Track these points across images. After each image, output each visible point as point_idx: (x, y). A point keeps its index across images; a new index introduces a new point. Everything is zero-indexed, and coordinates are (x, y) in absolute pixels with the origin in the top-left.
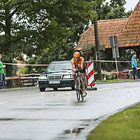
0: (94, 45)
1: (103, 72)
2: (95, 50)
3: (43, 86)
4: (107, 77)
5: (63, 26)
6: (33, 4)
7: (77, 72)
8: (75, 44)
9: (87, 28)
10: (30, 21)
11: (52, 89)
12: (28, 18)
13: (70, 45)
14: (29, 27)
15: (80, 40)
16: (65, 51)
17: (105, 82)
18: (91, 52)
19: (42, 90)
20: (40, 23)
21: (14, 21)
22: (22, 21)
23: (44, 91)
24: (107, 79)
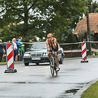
0: (87, 31)
1: (92, 50)
2: (87, 34)
3: (27, 62)
4: (95, 53)
5: (65, 17)
6: (44, 2)
7: (51, 51)
8: (73, 30)
9: (81, 19)
10: (41, 14)
11: (35, 64)
12: (41, 12)
13: (70, 31)
14: (41, 18)
15: (77, 27)
16: (66, 35)
17: (94, 57)
18: (84, 35)
19: (27, 64)
20: (48, 15)
21: (31, 14)
22: (36, 14)
23: (28, 65)
24: (96, 55)
